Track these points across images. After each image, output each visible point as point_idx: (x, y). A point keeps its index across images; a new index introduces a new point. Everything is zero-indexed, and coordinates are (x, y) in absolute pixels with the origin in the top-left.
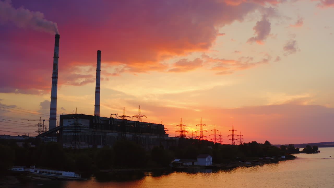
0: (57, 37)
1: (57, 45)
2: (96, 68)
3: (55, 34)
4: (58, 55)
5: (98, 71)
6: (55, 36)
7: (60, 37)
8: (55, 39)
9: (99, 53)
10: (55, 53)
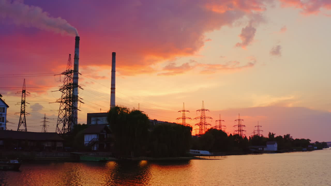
0: (77, 39)
1: (77, 46)
2: (111, 69)
3: (75, 36)
4: (78, 56)
5: (113, 72)
6: (75, 38)
7: (80, 38)
8: (76, 41)
9: (114, 54)
10: (75, 54)
